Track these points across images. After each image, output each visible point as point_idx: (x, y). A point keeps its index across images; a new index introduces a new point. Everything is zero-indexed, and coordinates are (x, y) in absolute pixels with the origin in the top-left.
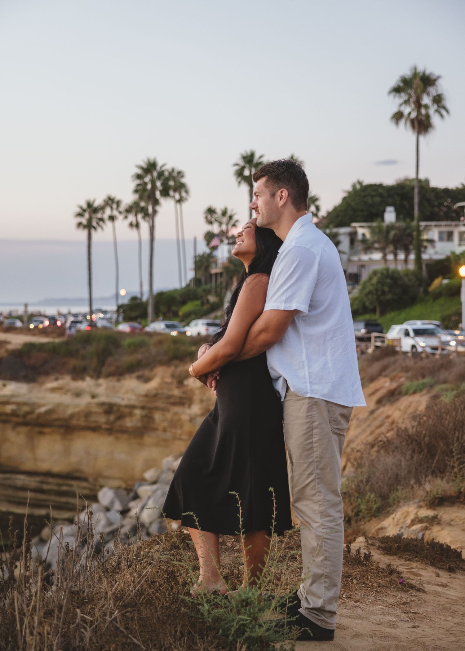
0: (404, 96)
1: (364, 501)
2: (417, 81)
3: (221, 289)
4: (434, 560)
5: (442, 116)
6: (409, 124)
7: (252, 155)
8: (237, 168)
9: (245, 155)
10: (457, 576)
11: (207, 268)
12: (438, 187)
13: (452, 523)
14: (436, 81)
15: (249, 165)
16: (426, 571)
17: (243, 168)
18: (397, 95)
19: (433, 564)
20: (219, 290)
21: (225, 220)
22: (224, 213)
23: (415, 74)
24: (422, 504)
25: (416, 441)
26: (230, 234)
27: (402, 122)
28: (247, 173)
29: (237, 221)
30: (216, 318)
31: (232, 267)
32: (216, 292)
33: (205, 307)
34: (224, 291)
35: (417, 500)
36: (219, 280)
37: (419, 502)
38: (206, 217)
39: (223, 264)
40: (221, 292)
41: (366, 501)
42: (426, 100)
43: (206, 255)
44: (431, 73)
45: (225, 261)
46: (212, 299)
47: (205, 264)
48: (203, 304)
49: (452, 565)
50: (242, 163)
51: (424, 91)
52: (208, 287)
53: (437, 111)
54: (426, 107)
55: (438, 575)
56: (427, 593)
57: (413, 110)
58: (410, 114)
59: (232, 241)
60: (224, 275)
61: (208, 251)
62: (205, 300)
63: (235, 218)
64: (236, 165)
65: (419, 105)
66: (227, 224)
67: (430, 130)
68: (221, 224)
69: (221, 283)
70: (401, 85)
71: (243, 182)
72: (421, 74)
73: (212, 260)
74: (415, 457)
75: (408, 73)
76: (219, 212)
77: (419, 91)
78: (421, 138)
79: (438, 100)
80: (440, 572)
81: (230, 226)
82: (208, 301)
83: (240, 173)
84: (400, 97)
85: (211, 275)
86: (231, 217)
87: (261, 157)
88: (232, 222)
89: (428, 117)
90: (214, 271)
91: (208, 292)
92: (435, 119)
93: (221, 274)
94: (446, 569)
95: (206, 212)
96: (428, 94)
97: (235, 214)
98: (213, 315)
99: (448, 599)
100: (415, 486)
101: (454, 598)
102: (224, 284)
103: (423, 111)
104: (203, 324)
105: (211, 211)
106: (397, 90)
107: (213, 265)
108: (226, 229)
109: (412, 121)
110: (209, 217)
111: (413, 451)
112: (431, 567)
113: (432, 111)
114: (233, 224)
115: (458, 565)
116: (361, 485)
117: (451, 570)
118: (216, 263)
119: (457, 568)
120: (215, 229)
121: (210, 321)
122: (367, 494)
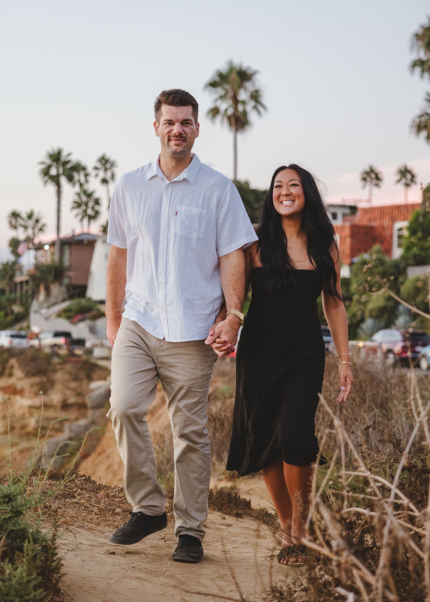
0: (220, 91)
1: (164, 480)
2: (234, 76)
3: (27, 298)
4: (222, 507)
5: (259, 113)
6: (226, 121)
7: (59, 153)
8: (43, 166)
9: (52, 153)
10: (244, 521)
11: (12, 277)
12: (259, 189)
13: (251, 492)
14: (253, 76)
15: (57, 164)
16: (213, 515)
17: (49, 167)
18: (213, 89)
19: (219, 510)
20: (24, 299)
21: (31, 223)
22: (30, 216)
23: (231, 69)
24: (222, 477)
25: (219, 419)
26: (36, 241)
27: (218, 119)
28: (53, 172)
29: (44, 225)
30: (21, 329)
31: (38, 274)
32: (21, 301)
33: (9, 318)
34: (30, 300)
35: (218, 473)
36: (25, 288)
37: (219, 476)
38: (10, 222)
39: (29, 271)
40: (27, 301)
41: (166, 480)
42: (243, 95)
43: (10, 263)
44: (248, 68)
45: (32, 267)
46: (17, 309)
47: (10, 273)
48: (6, 315)
49: (240, 512)
50: (48, 161)
51: (241, 86)
52: (13, 296)
53: (255, 107)
54: (244, 103)
55: (224, 518)
56: (209, 528)
57: (230, 106)
58: (226, 110)
59: (39, 247)
60: (31, 283)
61: (11, 258)
62: (9, 311)
63: (43, 221)
64: (42, 163)
65: (236, 101)
66: (33, 228)
67: (247, 127)
68: (26, 228)
69: (27, 292)
70: (217, 79)
71: (49, 181)
72: (238, 69)
73: (16, 267)
74: (217, 435)
75: (224, 68)
76: (24, 215)
77: (236, 86)
78: (239, 137)
79: (255, 96)
80: (227, 517)
81: (36, 230)
82: (12, 311)
83: (46, 172)
84: (216, 92)
85: (16, 284)
86: (37, 221)
87: (69, 155)
88: (39, 225)
89: (245, 113)
90: (19, 279)
91: (13, 301)
92: (252, 116)
93: (27, 282)
94: (233, 515)
95: (10, 217)
96: (245, 89)
97: (42, 218)
98: (18, 326)
99: (230, 533)
100: (216, 463)
101: (236, 532)
102: (30, 292)
103: (240, 108)
104: (6, 336)
105: (15, 215)
106: (213, 85)
107: (18, 273)
108: (32, 234)
109: (229, 118)
110: (13, 221)
111: (215, 429)
112: (217, 512)
113: (249, 108)
114: (40, 228)
115: (246, 512)
116: (161, 466)
117: (238, 516)
118: (20, 269)
119: (245, 514)
120: (21, 234)
121: (14, 332)
122: (167, 473)
